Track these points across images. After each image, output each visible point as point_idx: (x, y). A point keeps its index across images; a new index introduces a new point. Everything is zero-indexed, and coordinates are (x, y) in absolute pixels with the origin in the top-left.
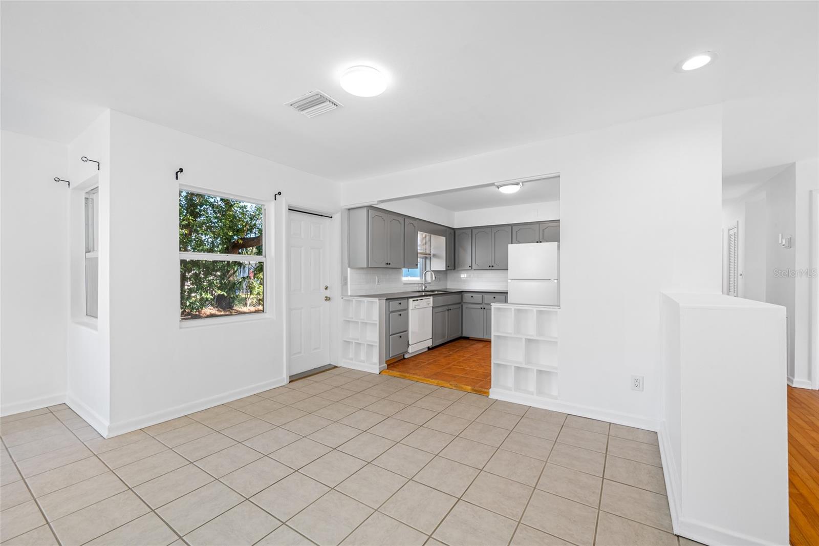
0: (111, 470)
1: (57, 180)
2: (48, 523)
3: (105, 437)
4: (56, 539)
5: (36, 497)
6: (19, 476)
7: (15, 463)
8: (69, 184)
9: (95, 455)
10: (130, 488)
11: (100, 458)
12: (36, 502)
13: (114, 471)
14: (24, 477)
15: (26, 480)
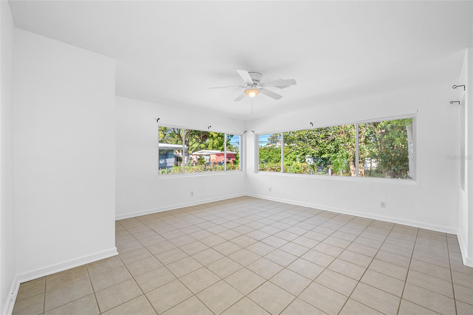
0: (452, 282)
1: (452, 102)
2: (406, 281)
3: (464, 264)
4: (404, 290)
5: (410, 268)
6: (411, 256)
7: (413, 250)
8: (459, 103)
9: (450, 269)
10: (454, 299)
11: (452, 272)
12: (408, 270)
13: (453, 284)
14: (412, 258)
15: (412, 259)
